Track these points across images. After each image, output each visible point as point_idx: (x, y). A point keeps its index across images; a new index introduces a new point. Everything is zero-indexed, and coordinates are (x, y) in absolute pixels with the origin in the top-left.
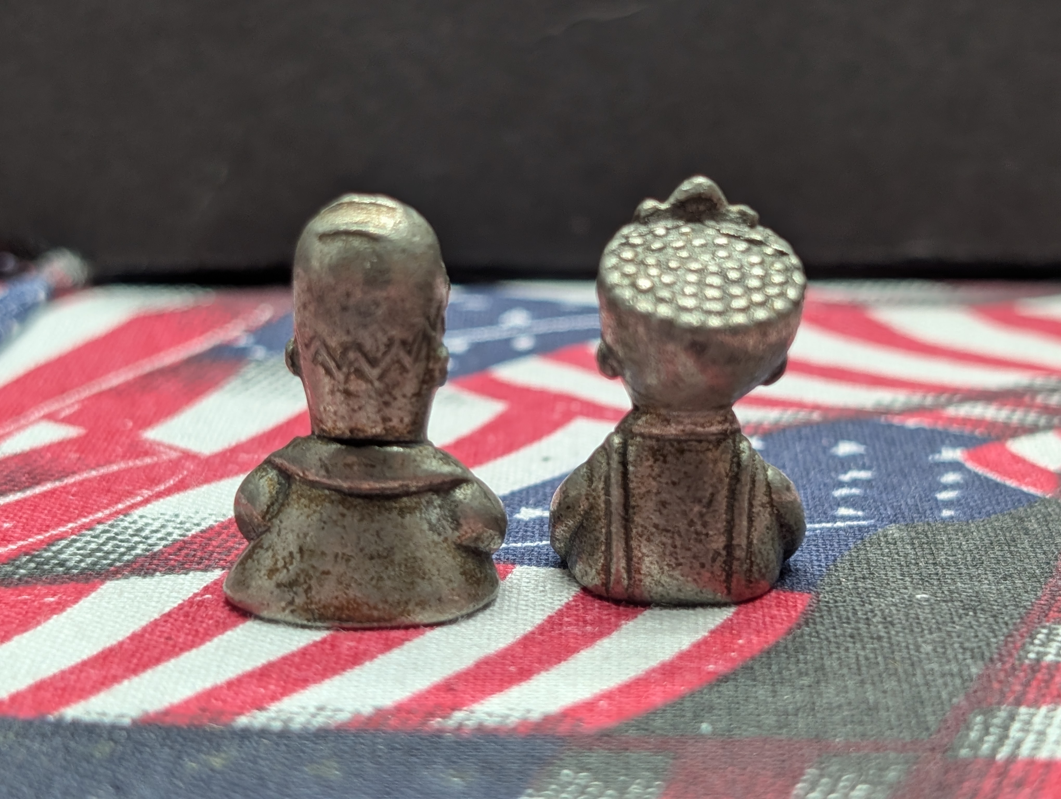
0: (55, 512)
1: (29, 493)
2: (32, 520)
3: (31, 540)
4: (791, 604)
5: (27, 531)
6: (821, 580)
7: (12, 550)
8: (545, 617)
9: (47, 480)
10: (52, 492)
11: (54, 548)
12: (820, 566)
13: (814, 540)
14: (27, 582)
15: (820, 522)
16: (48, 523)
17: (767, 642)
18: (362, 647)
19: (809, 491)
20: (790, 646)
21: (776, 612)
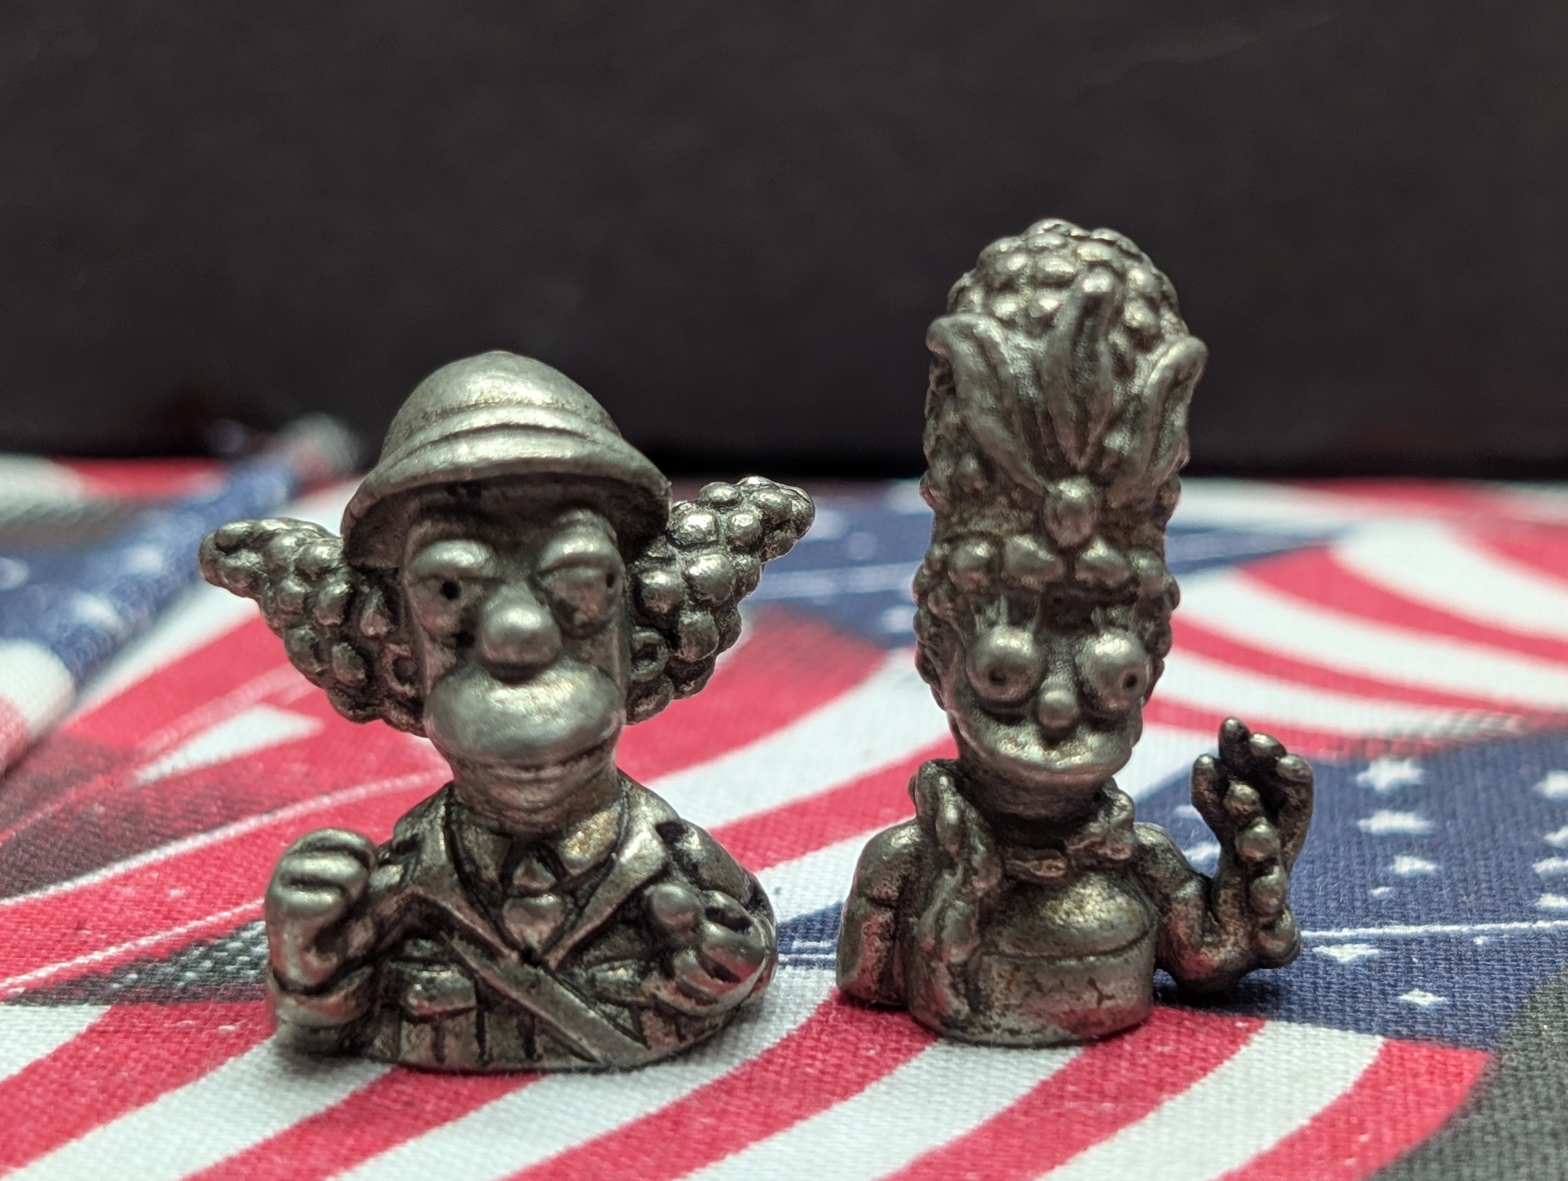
0: (256, 873)
1: (219, 835)
2: (218, 884)
3: (210, 919)
4: (1452, 1069)
5: (207, 904)
6: (1507, 1027)
7: (179, 935)
8: (1034, 1083)
9: (251, 812)
10: (255, 836)
11: (247, 935)
12: (1506, 998)
13: (1498, 952)
14: (195, 996)
15: (1509, 920)
16: (241, 890)
17: (1408, 1141)
18: (725, 1128)
19: (1493, 862)
20: (1448, 1151)
21: (1427, 1085)
